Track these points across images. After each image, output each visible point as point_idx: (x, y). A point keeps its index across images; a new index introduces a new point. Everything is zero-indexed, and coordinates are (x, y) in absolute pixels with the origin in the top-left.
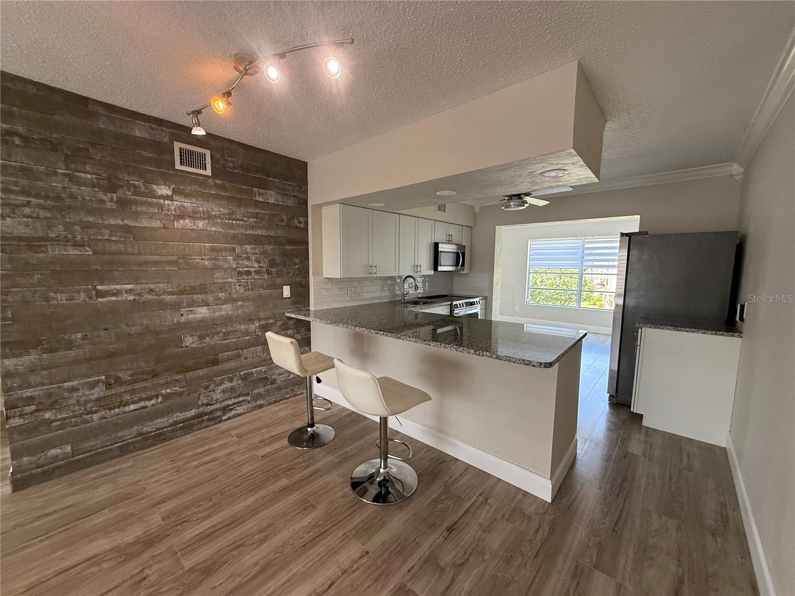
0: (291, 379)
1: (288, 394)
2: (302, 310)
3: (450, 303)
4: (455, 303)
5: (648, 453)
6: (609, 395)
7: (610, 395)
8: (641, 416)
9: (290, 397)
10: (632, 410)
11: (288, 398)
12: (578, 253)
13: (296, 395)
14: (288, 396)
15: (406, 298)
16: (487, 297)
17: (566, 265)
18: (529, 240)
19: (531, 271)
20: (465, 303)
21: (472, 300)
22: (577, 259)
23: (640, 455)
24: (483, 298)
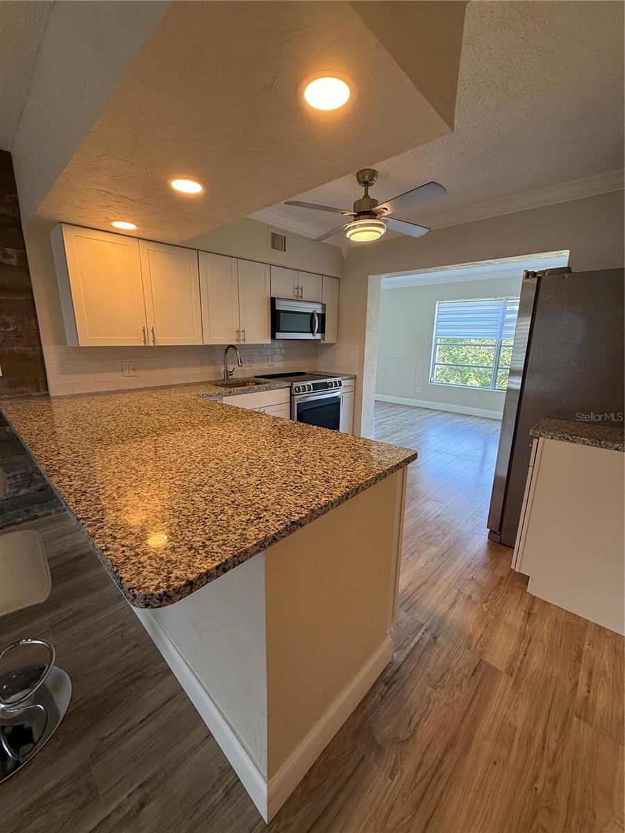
0: (21, 496)
1: (19, 517)
2: (32, 396)
3: (289, 384)
4: (295, 385)
5: (519, 663)
6: (489, 530)
7: (491, 531)
8: (525, 579)
9: (24, 521)
10: (513, 567)
11: (20, 523)
12: (497, 319)
13: (36, 517)
14: (20, 520)
15: (230, 377)
16: (356, 376)
17: (482, 334)
18: (437, 302)
19: (438, 342)
20: (312, 384)
21: (328, 380)
22: (496, 327)
23: (503, 668)
24: (350, 377)
